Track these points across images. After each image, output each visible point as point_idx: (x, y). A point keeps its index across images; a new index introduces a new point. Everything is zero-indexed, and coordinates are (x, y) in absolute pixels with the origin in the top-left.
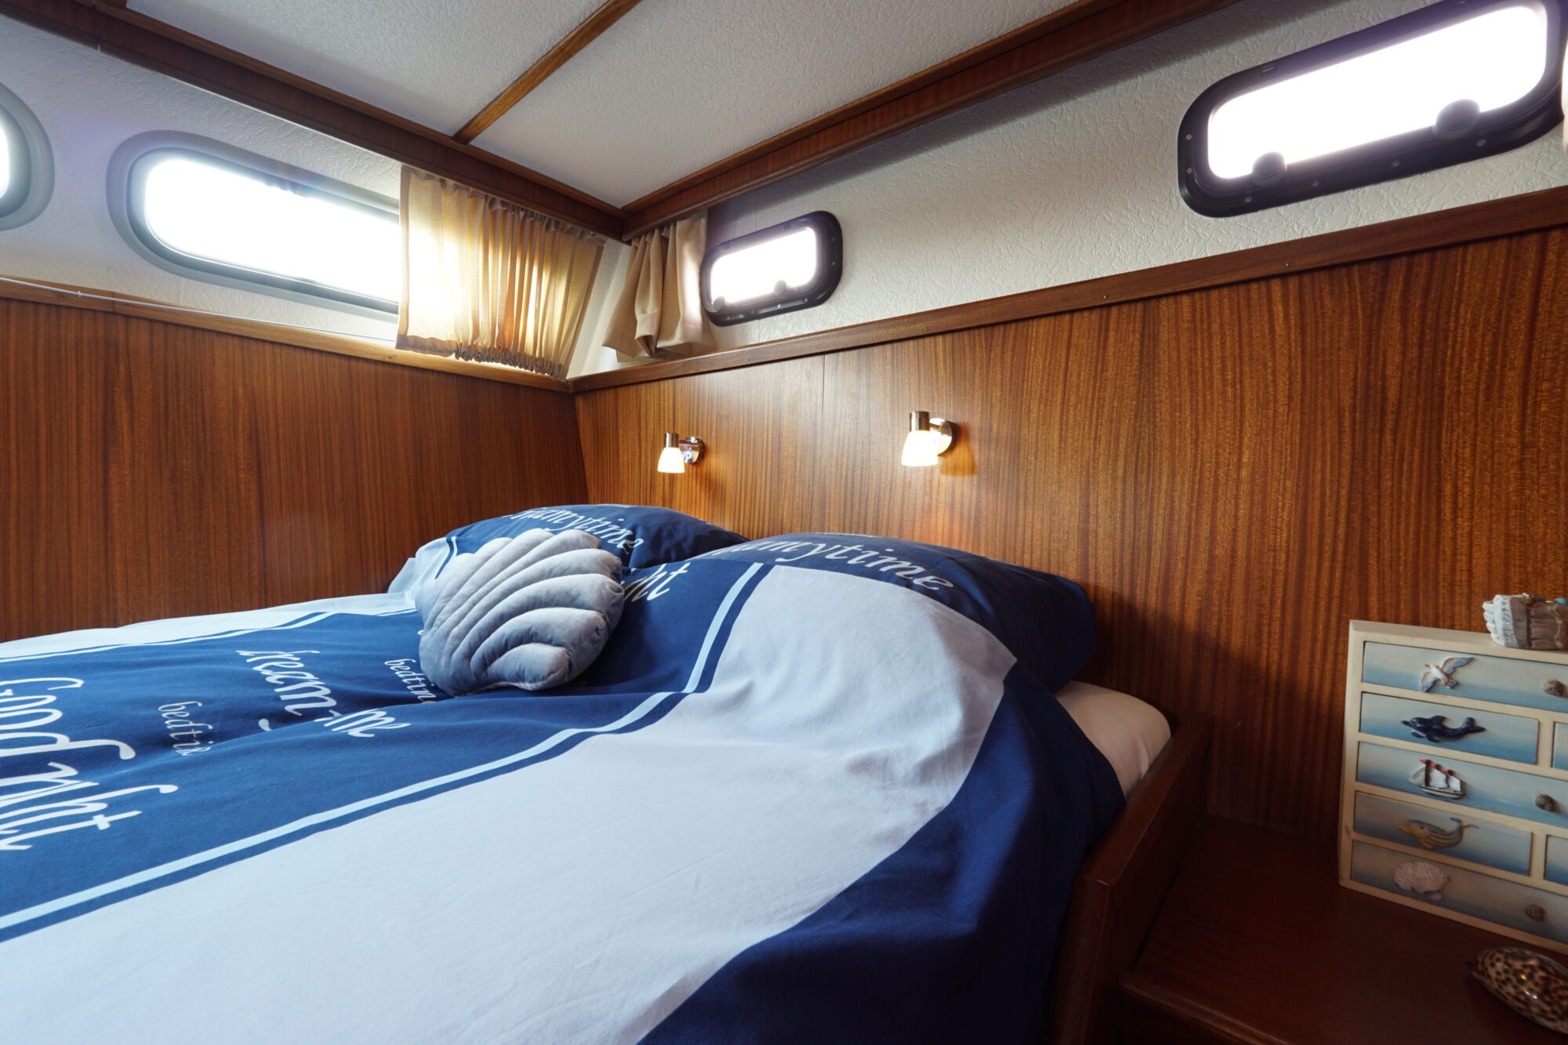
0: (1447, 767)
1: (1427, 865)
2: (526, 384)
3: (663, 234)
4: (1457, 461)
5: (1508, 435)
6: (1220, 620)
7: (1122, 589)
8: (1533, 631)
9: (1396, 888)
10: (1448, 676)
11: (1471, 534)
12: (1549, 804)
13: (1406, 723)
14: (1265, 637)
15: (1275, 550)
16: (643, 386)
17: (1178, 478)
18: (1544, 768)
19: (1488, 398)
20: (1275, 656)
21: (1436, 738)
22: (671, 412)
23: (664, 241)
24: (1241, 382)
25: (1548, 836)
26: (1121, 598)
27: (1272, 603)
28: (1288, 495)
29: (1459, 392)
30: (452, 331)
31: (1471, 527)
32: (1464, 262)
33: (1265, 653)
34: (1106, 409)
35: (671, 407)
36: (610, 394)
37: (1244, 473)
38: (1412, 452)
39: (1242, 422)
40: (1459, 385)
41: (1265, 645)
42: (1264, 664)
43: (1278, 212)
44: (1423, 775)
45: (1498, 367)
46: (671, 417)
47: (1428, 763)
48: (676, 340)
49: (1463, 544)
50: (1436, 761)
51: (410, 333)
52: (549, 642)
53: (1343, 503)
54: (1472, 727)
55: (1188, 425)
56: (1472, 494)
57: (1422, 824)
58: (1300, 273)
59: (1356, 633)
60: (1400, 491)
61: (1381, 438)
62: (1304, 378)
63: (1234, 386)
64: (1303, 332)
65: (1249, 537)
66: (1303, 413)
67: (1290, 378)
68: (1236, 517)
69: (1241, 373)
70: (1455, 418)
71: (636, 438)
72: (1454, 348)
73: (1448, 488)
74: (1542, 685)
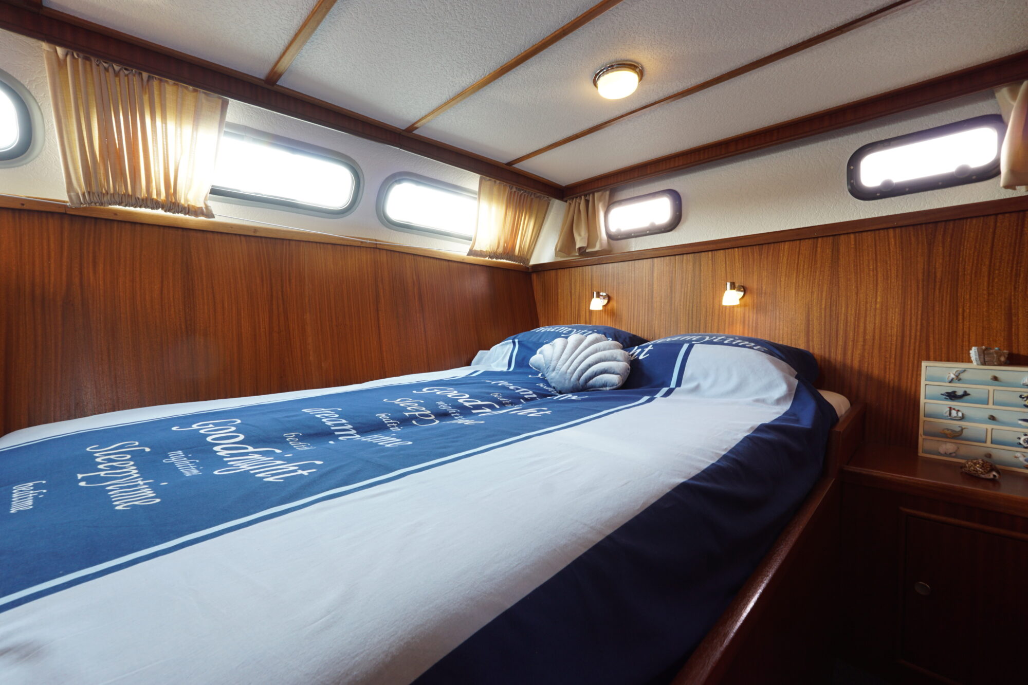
0: (957, 408)
1: (950, 444)
2: (513, 269)
3: (586, 198)
4: (964, 301)
5: (983, 290)
6: (868, 364)
7: (825, 354)
8: (986, 359)
9: (940, 454)
10: (957, 376)
11: (969, 327)
12: (992, 418)
13: (942, 394)
14: (888, 370)
15: (891, 336)
16: (573, 269)
17: (849, 308)
18: (991, 406)
19: (976, 276)
20: (892, 377)
21: (953, 399)
22: (590, 281)
23: (587, 202)
24: (876, 270)
25: (992, 429)
26: (825, 358)
27: (890, 357)
28: (897, 314)
29: (964, 274)
30: (488, 246)
31: (969, 325)
32: (966, 225)
33: (888, 376)
34: (816, 280)
35: (590, 279)
36: (553, 273)
37: (878, 306)
38: (946, 297)
39: (877, 286)
40: (964, 271)
41: (888, 373)
42: (887, 381)
43: (891, 200)
44: (948, 413)
45: (979, 265)
46: (590, 283)
47: (950, 408)
48: (597, 248)
49: (966, 331)
50: (953, 407)
51: (474, 249)
52: (613, 373)
53: (919, 317)
54: (966, 394)
55: (854, 287)
56: (970, 312)
57: (948, 429)
58: (901, 227)
59: (924, 364)
60: (942, 312)
61: (934, 292)
62: (903, 268)
63: (873, 271)
64: (902, 250)
65: (881, 331)
66: (902, 282)
67: (897, 268)
68: (875, 324)
69: (877, 266)
70: (963, 284)
71: (569, 293)
72: (962, 257)
73: (960, 310)
74: (990, 377)
